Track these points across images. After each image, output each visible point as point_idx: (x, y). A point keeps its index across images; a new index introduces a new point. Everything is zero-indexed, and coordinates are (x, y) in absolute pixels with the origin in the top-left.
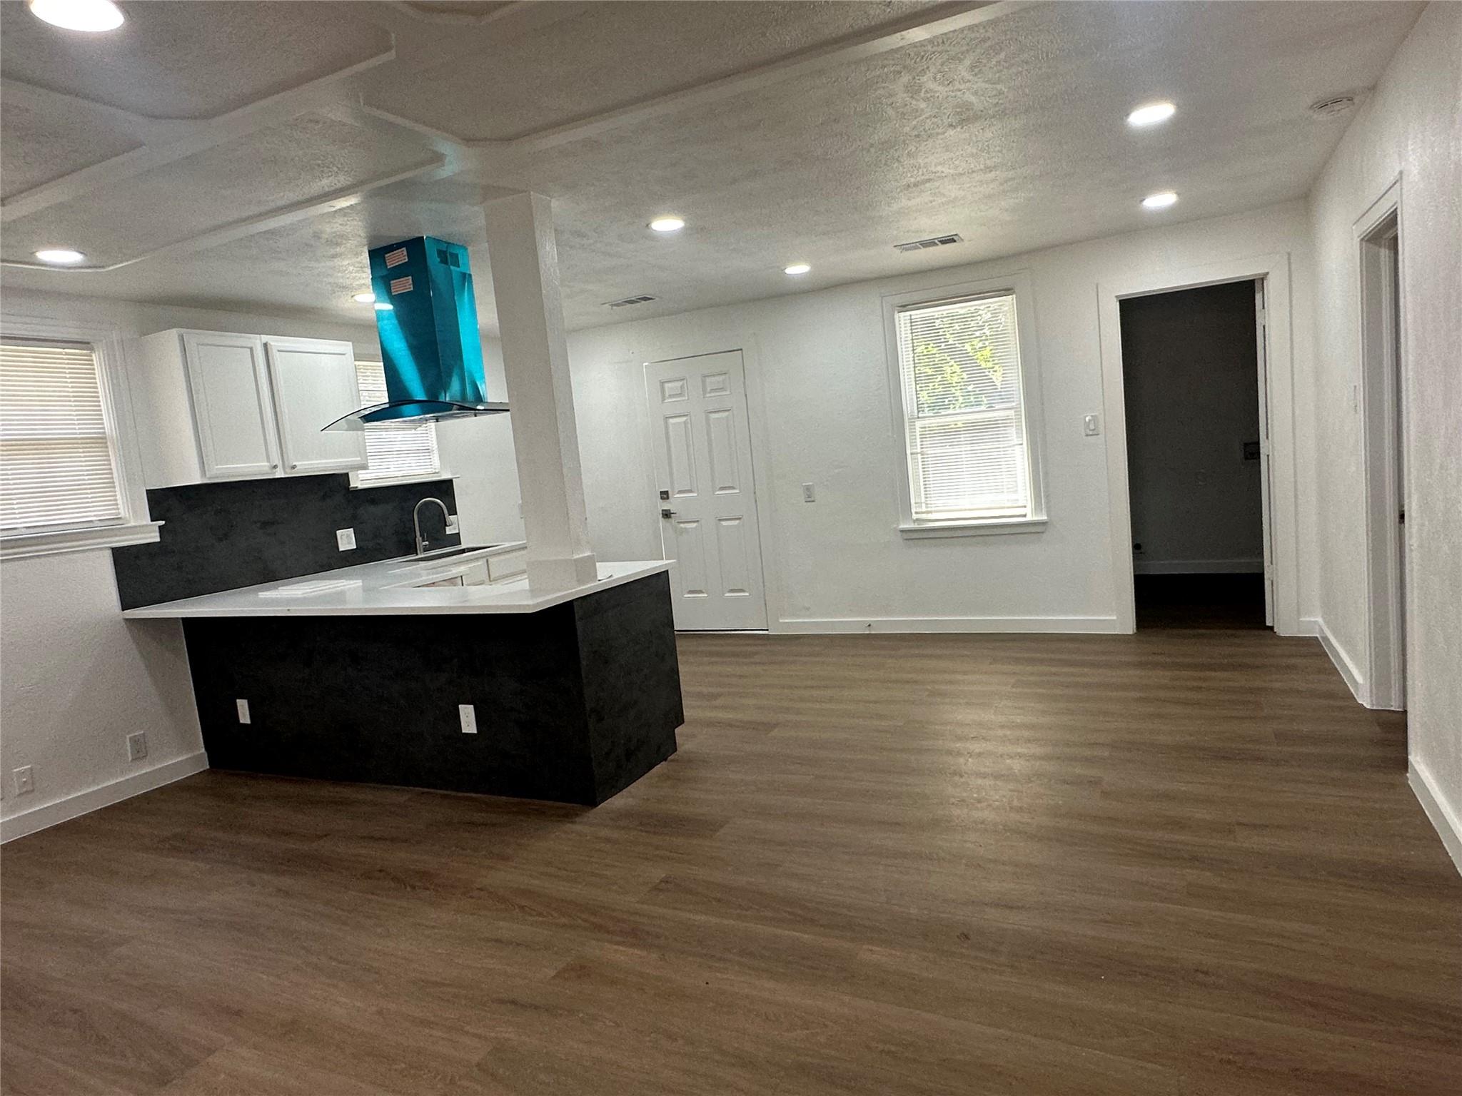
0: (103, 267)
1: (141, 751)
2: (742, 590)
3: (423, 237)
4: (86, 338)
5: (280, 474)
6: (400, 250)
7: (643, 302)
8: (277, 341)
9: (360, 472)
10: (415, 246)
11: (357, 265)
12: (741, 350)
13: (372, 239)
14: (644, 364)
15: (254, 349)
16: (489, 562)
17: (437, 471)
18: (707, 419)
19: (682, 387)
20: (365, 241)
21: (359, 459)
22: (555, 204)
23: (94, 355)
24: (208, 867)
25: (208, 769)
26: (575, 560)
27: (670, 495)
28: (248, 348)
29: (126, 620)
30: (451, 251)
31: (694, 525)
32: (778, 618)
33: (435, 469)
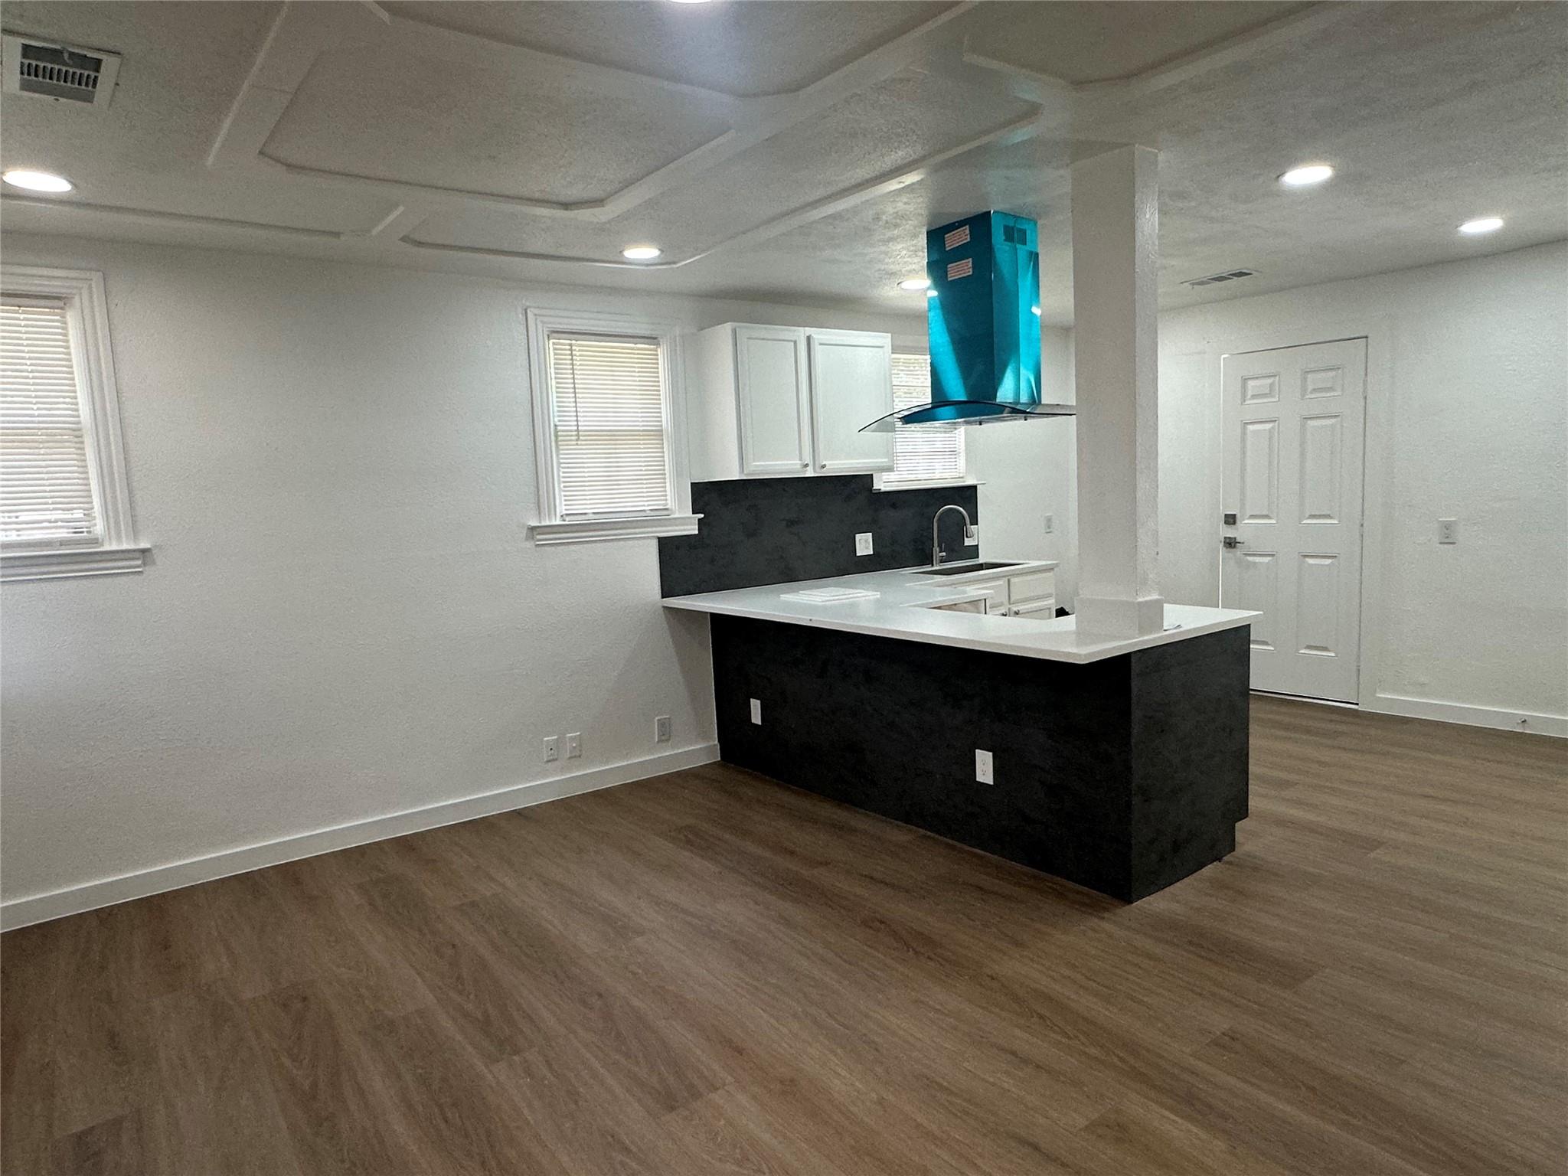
0: (674, 263)
1: (666, 733)
2: (1325, 649)
3: (990, 212)
4: (654, 334)
5: (810, 473)
6: (962, 229)
7: (1235, 278)
8: (819, 334)
9: (883, 474)
10: (980, 223)
11: (912, 248)
12: (1367, 337)
13: (934, 216)
14: (1223, 356)
15: (798, 342)
16: (1011, 583)
17: (961, 475)
18: (1303, 426)
19: (1271, 385)
20: (924, 220)
21: (886, 460)
22: (1161, 157)
23: (659, 350)
24: (717, 870)
25: (719, 761)
26: (1139, 603)
27: (1238, 521)
28: (792, 341)
29: (665, 608)
30: (1019, 227)
31: (1266, 559)
32: (1375, 692)
33: (960, 473)
